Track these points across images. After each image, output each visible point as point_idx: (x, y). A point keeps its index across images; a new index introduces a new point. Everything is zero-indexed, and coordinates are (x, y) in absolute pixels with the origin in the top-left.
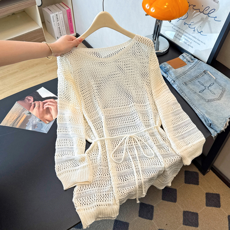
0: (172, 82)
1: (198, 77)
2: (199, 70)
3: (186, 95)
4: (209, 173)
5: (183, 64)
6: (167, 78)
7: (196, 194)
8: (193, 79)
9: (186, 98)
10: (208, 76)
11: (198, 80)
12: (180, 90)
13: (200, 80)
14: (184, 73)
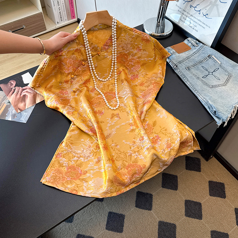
0: (174, 67)
1: (202, 62)
2: (203, 55)
3: (188, 80)
4: (212, 159)
5: (187, 48)
6: (170, 63)
7: (198, 181)
8: (197, 64)
9: (188, 84)
10: (213, 61)
11: (202, 65)
12: (182, 75)
13: (203, 65)
14: (188, 58)
